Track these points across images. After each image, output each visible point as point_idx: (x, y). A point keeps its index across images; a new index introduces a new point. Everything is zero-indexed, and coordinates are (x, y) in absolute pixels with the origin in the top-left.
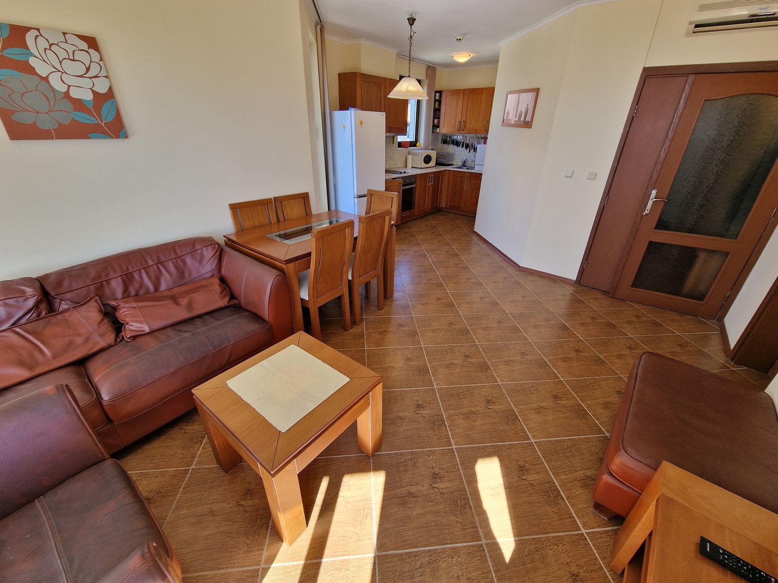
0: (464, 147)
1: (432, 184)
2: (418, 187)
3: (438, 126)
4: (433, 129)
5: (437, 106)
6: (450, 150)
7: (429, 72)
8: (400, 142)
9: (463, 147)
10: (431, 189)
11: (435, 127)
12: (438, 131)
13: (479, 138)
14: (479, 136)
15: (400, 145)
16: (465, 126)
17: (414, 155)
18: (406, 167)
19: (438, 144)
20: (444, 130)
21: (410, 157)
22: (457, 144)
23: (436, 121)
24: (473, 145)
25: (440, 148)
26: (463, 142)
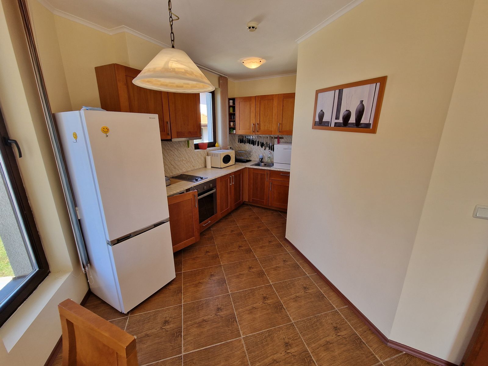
0: (260, 146)
1: (234, 183)
2: (219, 191)
3: (234, 128)
4: (230, 131)
5: (231, 111)
6: (247, 148)
7: (221, 82)
8: (197, 144)
9: (258, 145)
10: (233, 188)
11: (232, 130)
12: (234, 133)
13: (272, 138)
14: (272, 136)
15: (197, 147)
16: (260, 128)
17: (212, 156)
18: (206, 167)
19: (235, 143)
20: (240, 131)
21: (209, 159)
22: (253, 143)
23: (232, 124)
24: (268, 144)
25: (237, 146)
26: (259, 142)
